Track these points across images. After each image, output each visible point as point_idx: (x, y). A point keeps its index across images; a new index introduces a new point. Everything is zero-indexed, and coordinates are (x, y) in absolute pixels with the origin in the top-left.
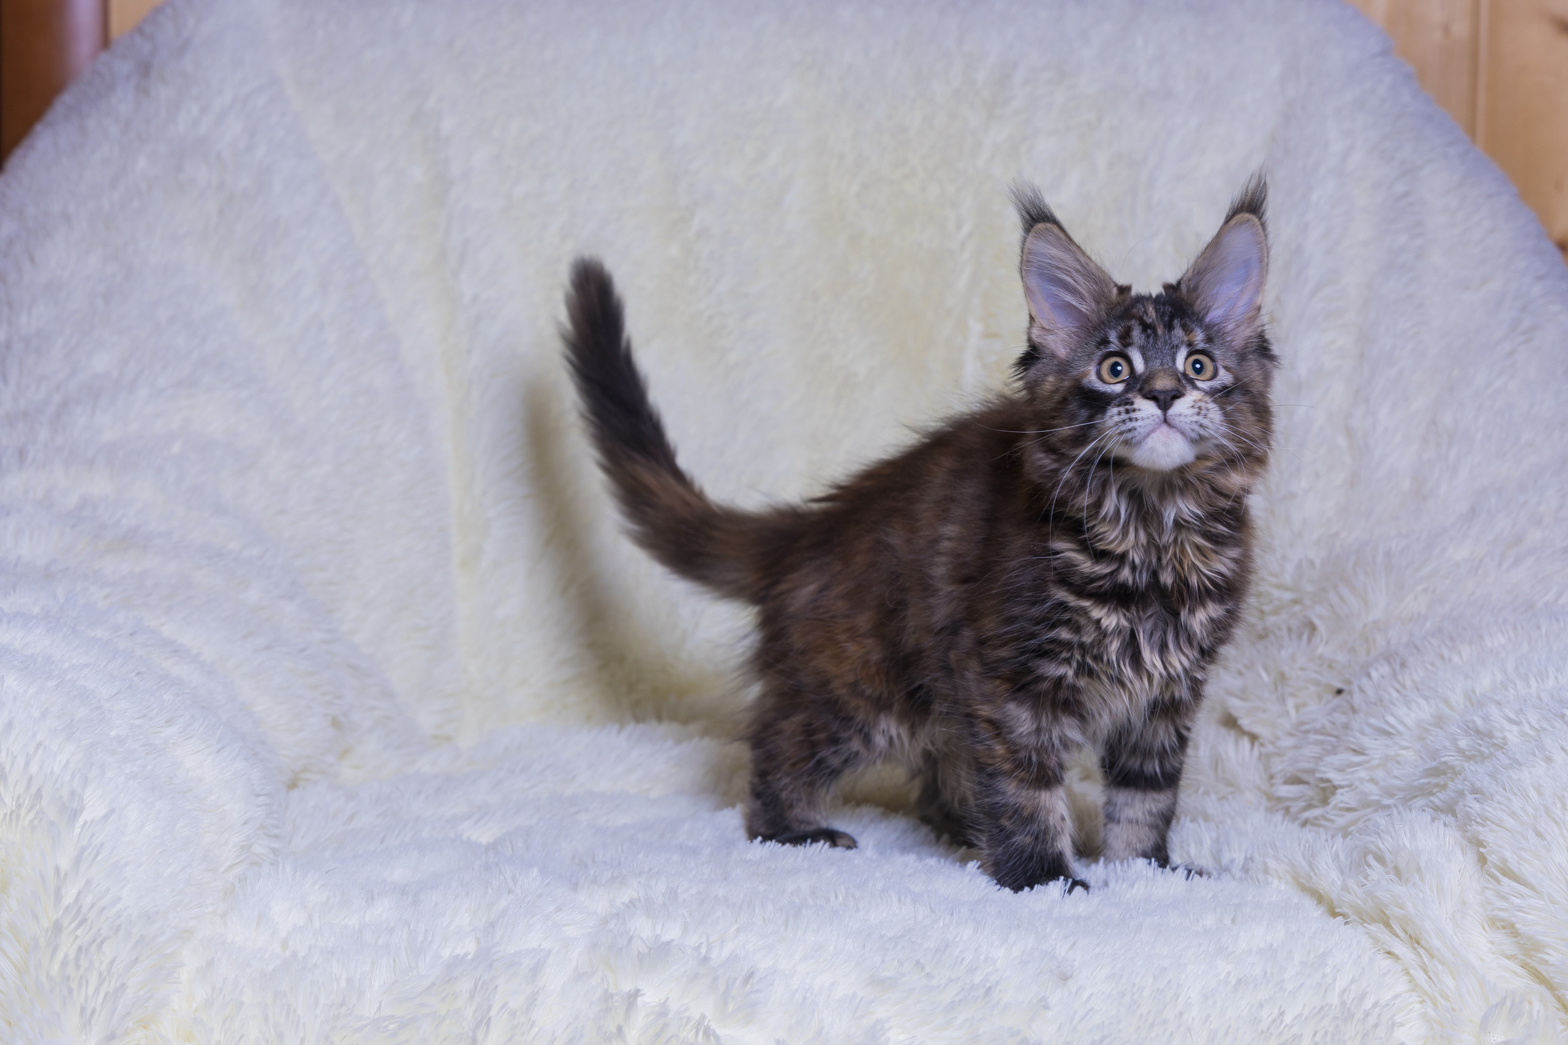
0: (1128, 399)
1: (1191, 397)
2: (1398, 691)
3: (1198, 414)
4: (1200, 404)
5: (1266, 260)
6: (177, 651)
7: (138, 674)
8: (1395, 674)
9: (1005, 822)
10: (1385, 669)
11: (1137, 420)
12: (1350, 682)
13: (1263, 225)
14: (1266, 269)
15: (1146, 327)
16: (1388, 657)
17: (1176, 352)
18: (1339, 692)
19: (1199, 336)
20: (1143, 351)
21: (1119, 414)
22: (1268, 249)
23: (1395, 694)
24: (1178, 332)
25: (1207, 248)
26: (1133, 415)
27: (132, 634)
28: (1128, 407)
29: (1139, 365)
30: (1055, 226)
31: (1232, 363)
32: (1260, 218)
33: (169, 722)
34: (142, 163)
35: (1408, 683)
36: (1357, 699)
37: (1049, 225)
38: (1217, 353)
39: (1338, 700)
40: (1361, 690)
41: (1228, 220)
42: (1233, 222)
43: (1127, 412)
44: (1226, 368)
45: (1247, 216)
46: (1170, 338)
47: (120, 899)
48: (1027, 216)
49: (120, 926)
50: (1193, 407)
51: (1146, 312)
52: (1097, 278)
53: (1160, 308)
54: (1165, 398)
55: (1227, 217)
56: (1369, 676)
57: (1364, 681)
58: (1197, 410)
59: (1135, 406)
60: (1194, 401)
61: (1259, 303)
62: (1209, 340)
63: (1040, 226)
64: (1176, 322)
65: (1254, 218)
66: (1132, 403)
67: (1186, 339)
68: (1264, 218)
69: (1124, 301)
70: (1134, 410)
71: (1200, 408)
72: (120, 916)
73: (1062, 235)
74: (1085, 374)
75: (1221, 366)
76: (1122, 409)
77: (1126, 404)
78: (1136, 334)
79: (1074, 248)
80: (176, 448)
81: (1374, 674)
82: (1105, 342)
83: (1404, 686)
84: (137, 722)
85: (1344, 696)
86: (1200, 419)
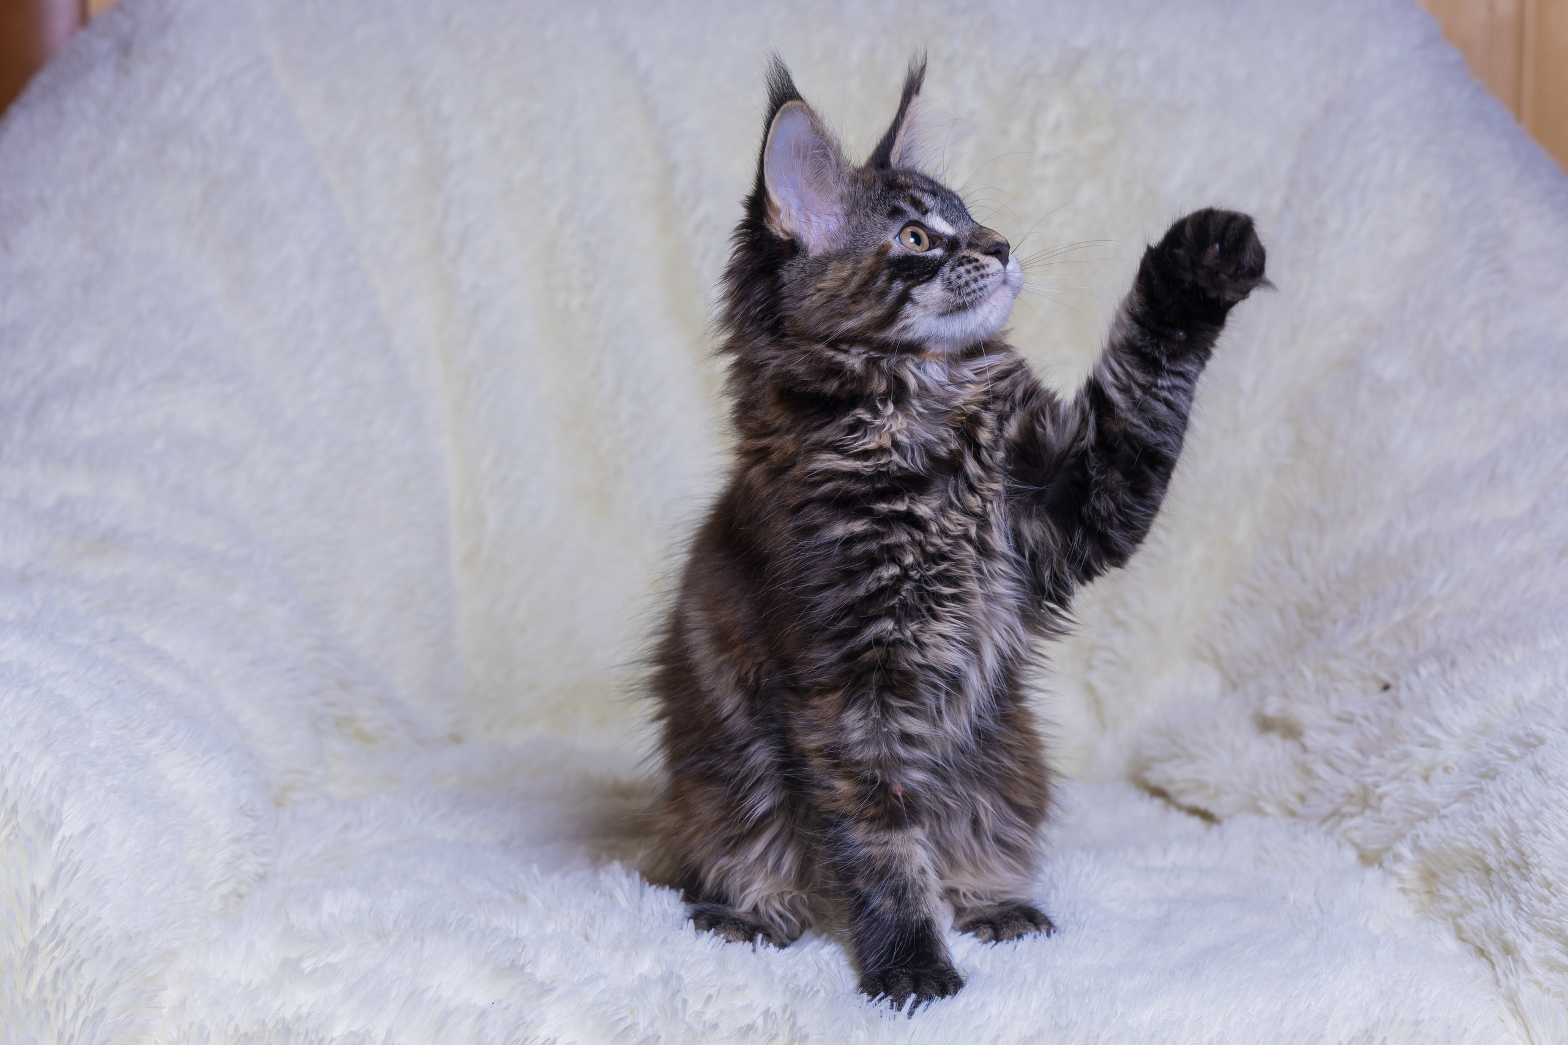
2: (1446, 690)
6: (160, 658)
7: (119, 682)
8: (1444, 672)
9: (859, 883)
10: (1434, 667)
12: (1396, 677)
16: (1438, 654)
18: (1386, 687)
23: (1442, 693)
27: (113, 640)
33: (152, 733)
34: (122, 146)
35: (1457, 683)
36: (1404, 695)
39: (1386, 696)
40: (1409, 688)
47: (99, 919)
49: (100, 947)
56: (1417, 673)
57: (1412, 678)
72: (100, 937)
78: (928, 200)
80: (159, 445)
81: (1423, 672)
83: (1452, 686)
84: (118, 733)
85: (1392, 691)
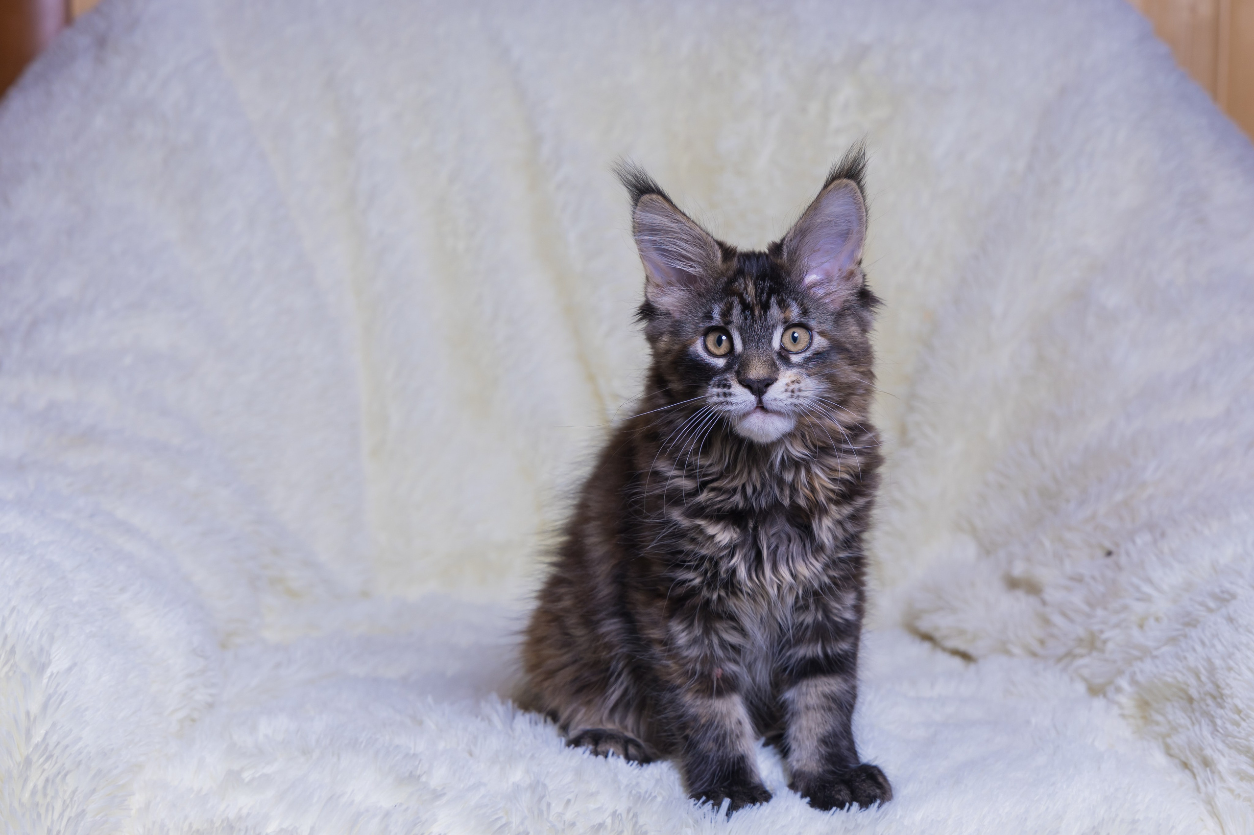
0: (726, 380)
1: (786, 377)
2: (1157, 556)
3: (792, 397)
4: (792, 387)
5: (865, 219)
6: (129, 530)
7: (96, 549)
8: (1155, 542)
10: (1148, 537)
11: (732, 404)
12: (1117, 545)
13: (861, 189)
14: (865, 225)
15: (746, 307)
16: (1151, 527)
17: (773, 332)
18: (1109, 554)
19: (794, 312)
20: (741, 331)
21: (718, 395)
22: (866, 209)
23: (1154, 558)
24: (775, 312)
25: (807, 210)
26: (729, 399)
27: (91, 516)
28: (726, 390)
29: (739, 346)
30: (660, 197)
31: (827, 327)
32: (858, 183)
33: (123, 590)
34: (99, 121)
35: (1166, 550)
36: (1123, 560)
37: (654, 196)
38: (813, 324)
39: (1109, 560)
40: (1128, 554)
41: (826, 186)
42: (832, 186)
43: (725, 395)
44: (822, 334)
45: (845, 181)
46: (766, 321)
47: (80, 739)
48: (634, 189)
49: (81, 761)
50: (786, 391)
51: (745, 288)
52: (702, 240)
53: (760, 285)
54: (758, 387)
55: (827, 181)
56: (1134, 542)
57: (1130, 546)
58: (789, 394)
59: (731, 390)
60: (788, 385)
61: (859, 257)
62: (805, 312)
63: (646, 198)
64: (773, 300)
65: (853, 184)
66: (729, 387)
67: (782, 316)
68: (862, 183)
69: (727, 270)
70: (730, 394)
71: (793, 391)
72: (81, 753)
73: (667, 205)
74: (692, 342)
75: (815, 333)
76: (720, 390)
77: (725, 386)
78: (737, 310)
79: (679, 217)
80: (128, 360)
81: (1139, 541)
82: (708, 316)
83: (1162, 553)
84: (95, 590)
85: (1114, 557)
86: (794, 401)
